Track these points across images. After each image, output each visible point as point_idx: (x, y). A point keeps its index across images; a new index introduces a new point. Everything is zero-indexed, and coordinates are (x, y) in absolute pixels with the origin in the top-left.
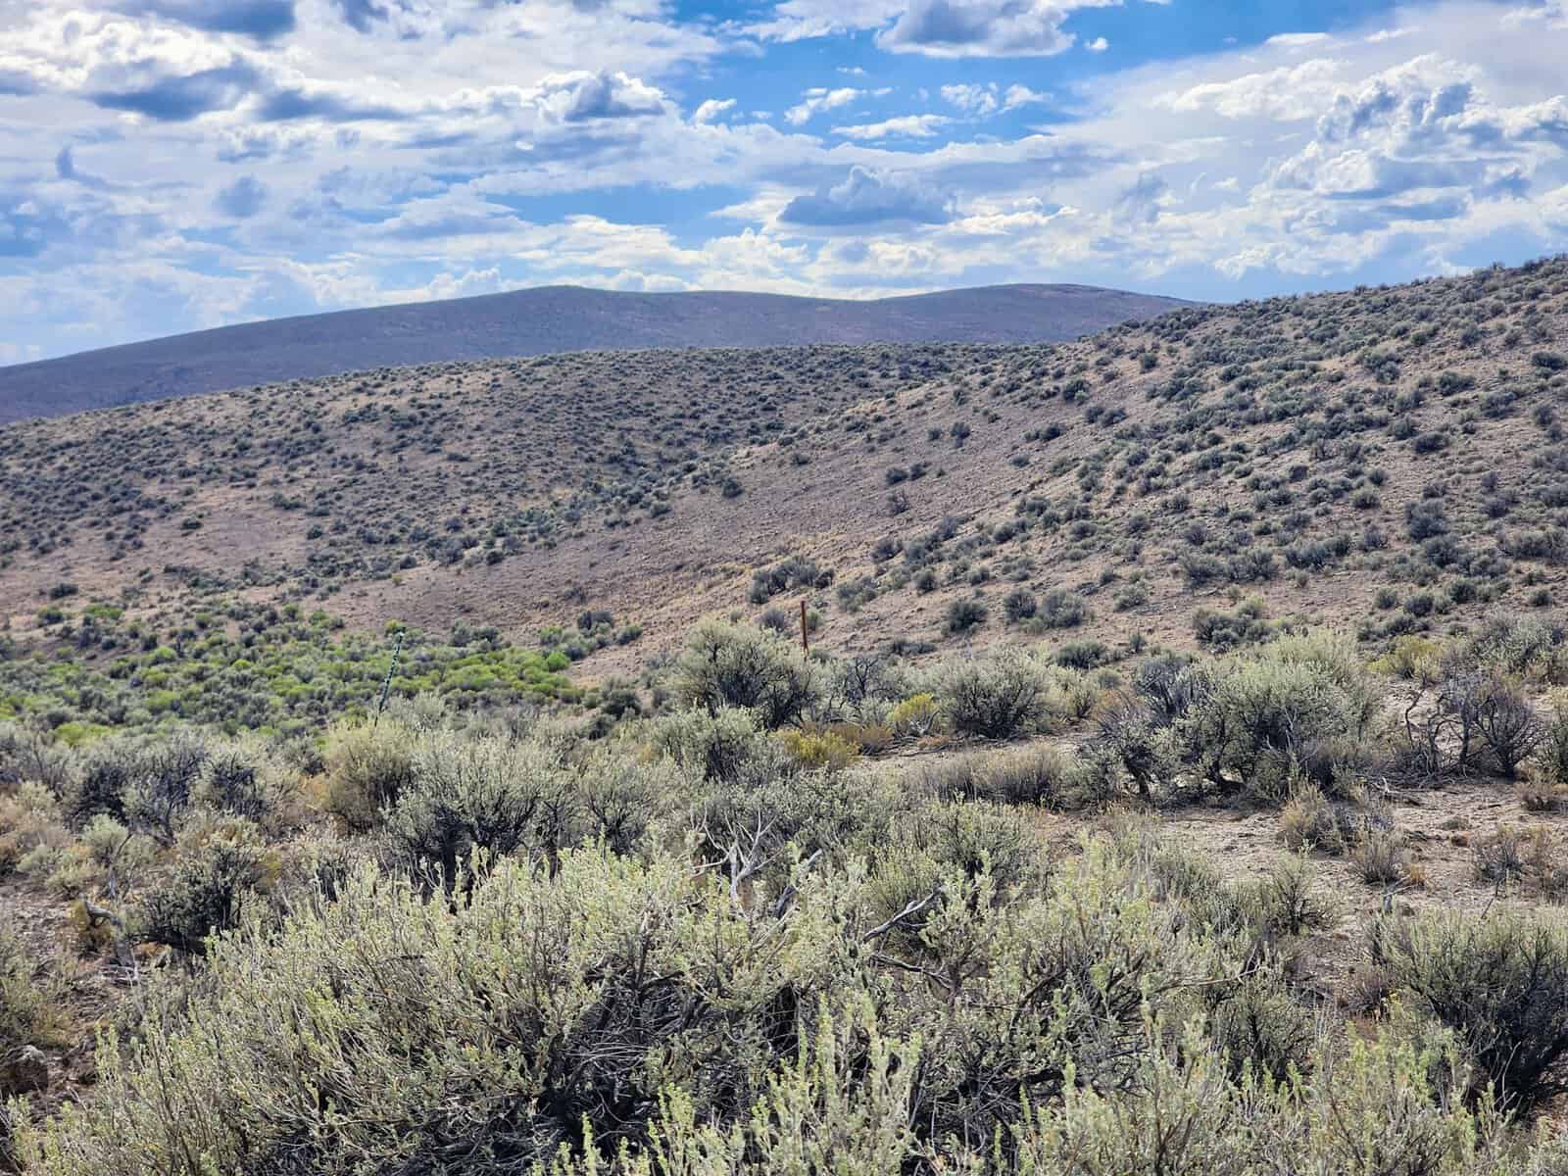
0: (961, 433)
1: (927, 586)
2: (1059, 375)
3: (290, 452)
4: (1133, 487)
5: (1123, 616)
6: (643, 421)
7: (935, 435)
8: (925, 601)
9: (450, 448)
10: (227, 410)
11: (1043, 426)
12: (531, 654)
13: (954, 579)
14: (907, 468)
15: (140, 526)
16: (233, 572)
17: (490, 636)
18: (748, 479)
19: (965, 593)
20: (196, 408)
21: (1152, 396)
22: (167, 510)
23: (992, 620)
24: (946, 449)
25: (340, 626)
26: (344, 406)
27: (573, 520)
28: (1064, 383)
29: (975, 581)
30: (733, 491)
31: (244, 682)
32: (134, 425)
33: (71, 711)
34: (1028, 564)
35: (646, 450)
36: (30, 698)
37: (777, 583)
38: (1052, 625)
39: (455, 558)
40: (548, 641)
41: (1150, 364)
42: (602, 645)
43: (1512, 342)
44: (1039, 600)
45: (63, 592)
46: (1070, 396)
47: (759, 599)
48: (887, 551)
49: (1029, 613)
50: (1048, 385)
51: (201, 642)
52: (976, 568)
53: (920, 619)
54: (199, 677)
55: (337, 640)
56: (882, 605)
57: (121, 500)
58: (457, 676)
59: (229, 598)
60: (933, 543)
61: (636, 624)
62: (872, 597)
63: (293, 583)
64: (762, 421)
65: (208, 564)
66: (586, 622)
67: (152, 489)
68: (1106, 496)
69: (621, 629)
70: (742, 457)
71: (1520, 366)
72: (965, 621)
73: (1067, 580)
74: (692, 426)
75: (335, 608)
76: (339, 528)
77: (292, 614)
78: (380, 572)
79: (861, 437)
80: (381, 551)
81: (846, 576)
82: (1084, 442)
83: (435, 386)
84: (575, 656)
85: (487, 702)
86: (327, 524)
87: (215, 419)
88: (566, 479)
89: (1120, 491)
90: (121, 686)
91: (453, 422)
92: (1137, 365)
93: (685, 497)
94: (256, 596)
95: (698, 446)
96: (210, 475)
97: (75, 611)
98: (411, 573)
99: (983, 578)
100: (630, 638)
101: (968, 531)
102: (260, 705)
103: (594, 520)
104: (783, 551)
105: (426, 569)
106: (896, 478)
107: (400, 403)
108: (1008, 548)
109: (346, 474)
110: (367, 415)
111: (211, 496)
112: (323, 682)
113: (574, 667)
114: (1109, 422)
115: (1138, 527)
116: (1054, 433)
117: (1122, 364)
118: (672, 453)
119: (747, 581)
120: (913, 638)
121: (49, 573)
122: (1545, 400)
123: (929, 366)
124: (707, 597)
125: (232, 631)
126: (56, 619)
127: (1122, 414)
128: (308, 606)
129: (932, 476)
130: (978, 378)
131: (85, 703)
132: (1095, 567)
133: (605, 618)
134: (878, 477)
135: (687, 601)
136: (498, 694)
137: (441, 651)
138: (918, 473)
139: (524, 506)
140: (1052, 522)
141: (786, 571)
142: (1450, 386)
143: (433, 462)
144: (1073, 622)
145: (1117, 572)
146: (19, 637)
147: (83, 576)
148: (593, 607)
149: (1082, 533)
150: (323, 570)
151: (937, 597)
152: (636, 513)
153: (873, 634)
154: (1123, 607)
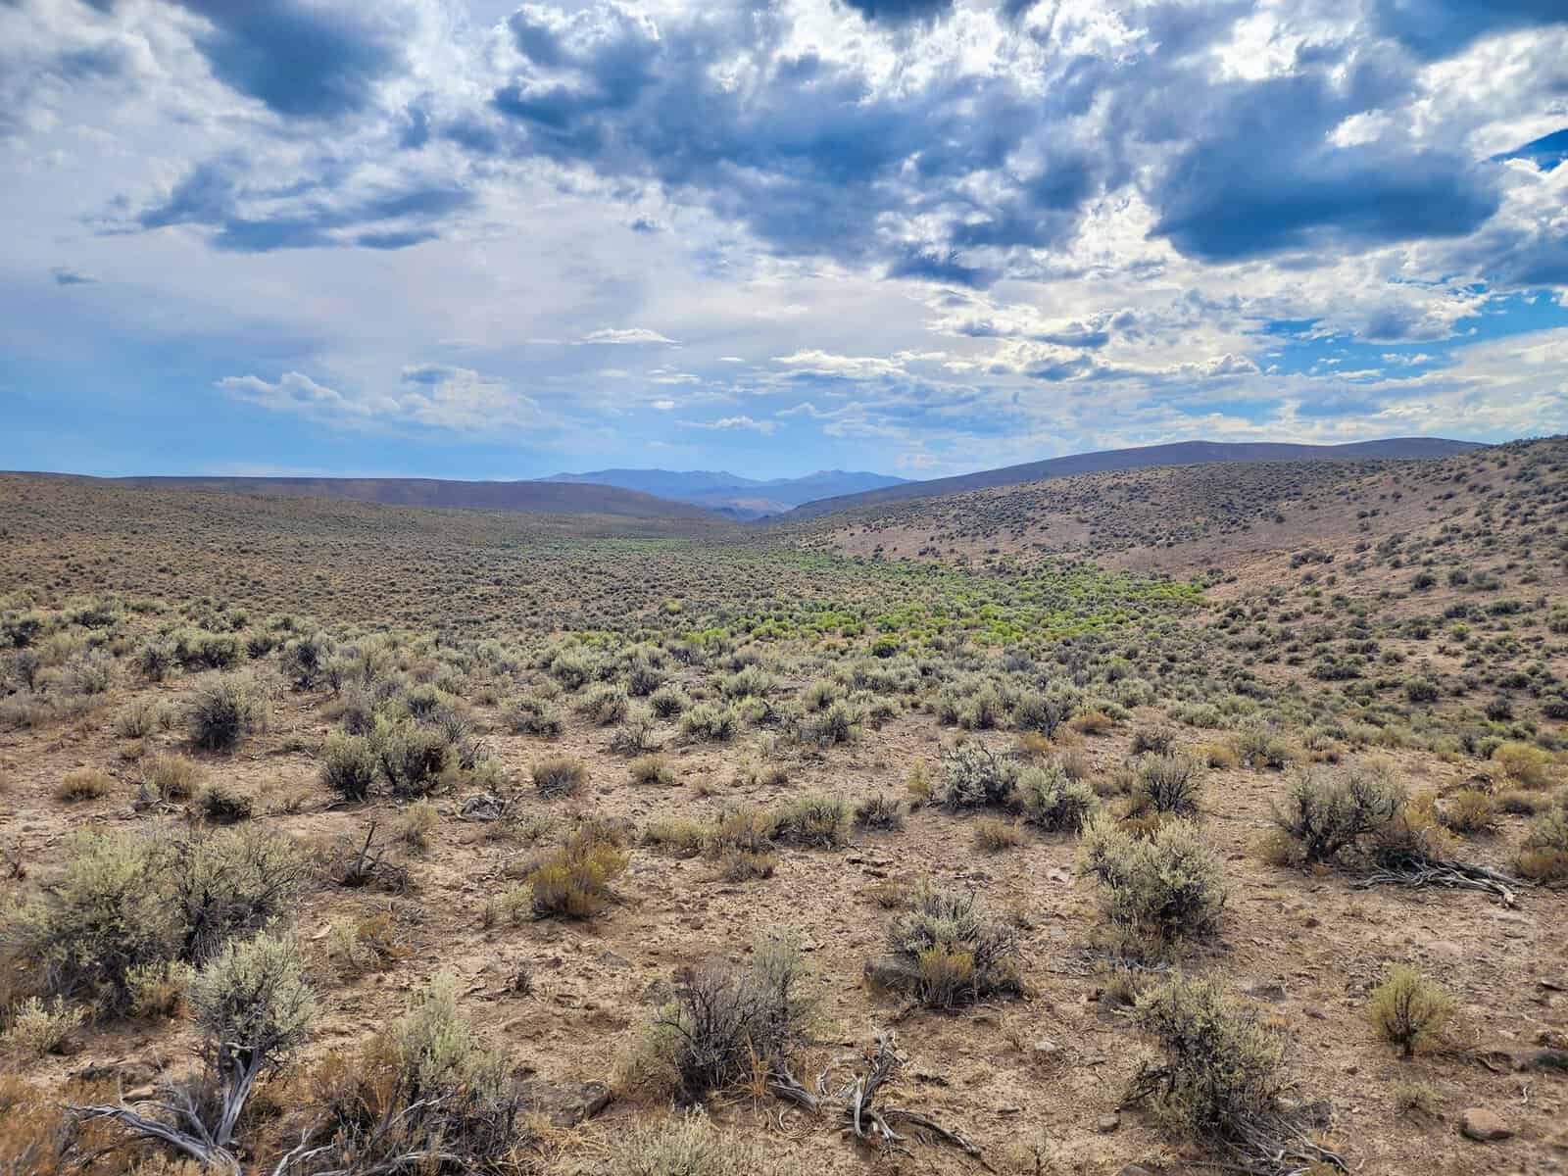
0: (1397, 496)
1: (1397, 565)
2: (1451, 470)
3: (1085, 501)
4: (1515, 520)
5: (1525, 587)
6: (1237, 491)
7: (1383, 497)
8: (1396, 572)
9: (1151, 500)
10: (1062, 484)
11: (1444, 493)
12: (1185, 585)
13: (1412, 562)
14: (1369, 511)
15: (1024, 528)
16: (1059, 547)
17: (1167, 576)
18: (1288, 515)
19: (1420, 570)
20: (1048, 483)
21: (1507, 478)
22: (1035, 522)
23: (1440, 584)
24: (1389, 502)
25: (1101, 569)
27: (1205, 530)
28: (1454, 474)
29: (1425, 564)
30: (1280, 520)
33: (989, 599)
34: (1457, 557)
36: (974, 593)
37: (1304, 560)
38: (1479, 589)
39: (1153, 544)
40: (1193, 580)
41: (1504, 465)
42: (1218, 582)
44: (1469, 576)
46: (1458, 479)
47: (1295, 567)
49: (1465, 582)
50: (1444, 474)
52: (1425, 557)
53: (1394, 582)
56: (1370, 573)
57: (1018, 518)
59: (1056, 556)
60: (1392, 545)
61: (1234, 574)
62: (1363, 569)
64: (1292, 492)
66: (1211, 573)
67: (1030, 514)
68: (1499, 525)
69: (1227, 576)
70: (1283, 506)
72: (1424, 584)
73: (1485, 566)
74: (1260, 493)
75: (1100, 562)
76: (1103, 531)
77: (1082, 564)
78: (1120, 548)
79: (1344, 498)
80: (1120, 541)
83: (1146, 475)
84: (1206, 586)
85: (1166, 606)
86: (1098, 529)
87: (1056, 488)
88: (1202, 514)
89: (1508, 522)
90: (1011, 589)
91: (1154, 490)
92: (1496, 464)
93: (1257, 522)
94: (1067, 556)
95: (1262, 502)
96: (1053, 509)
97: (997, 559)
98: (1132, 550)
99: (1430, 563)
100: (1231, 580)
103: (1215, 530)
104: (1306, 546)
105: (1140, 548)
106: (1363, 516)
107: (1131, 482)
108: (1442, 548)
109: (1108, 509)
110: (1117, 487)
111: (1053, 517)
113: (1206, 591)
114: (1483, 490)
115: (1526, 540)
117: (1486, 465)
118: (1249, 504)
120: (1393, 590)
121: (989, 545)
124: (1267, 565)
125: (1057, 569)
126: (989, 561)
127: (1490, 487)
128: (1089, 561)
129: (1381, 515)
130: (1405, 472)
131: (995, 596)
132: (1502, 561)
133: (1219, 571)
134: (1353, 515)
135: (1259, 566)
136: (1171, 602)
137: (1145, 582)
138: (1374, 514)
139: (1184, 524)
140: (1466, 536)
141: (1308, 555)
143: (1146, 505)
144: (1494, 588)
145: (1518, 562)
146: (975, 568)
147: (1001, 546)
148: (1213, 566)
149: (1489, 543)
150: (1096, 547)
151: (1403, 571)
152: (1234, 528)
153: (1368, 588)
154: (1524, 582)
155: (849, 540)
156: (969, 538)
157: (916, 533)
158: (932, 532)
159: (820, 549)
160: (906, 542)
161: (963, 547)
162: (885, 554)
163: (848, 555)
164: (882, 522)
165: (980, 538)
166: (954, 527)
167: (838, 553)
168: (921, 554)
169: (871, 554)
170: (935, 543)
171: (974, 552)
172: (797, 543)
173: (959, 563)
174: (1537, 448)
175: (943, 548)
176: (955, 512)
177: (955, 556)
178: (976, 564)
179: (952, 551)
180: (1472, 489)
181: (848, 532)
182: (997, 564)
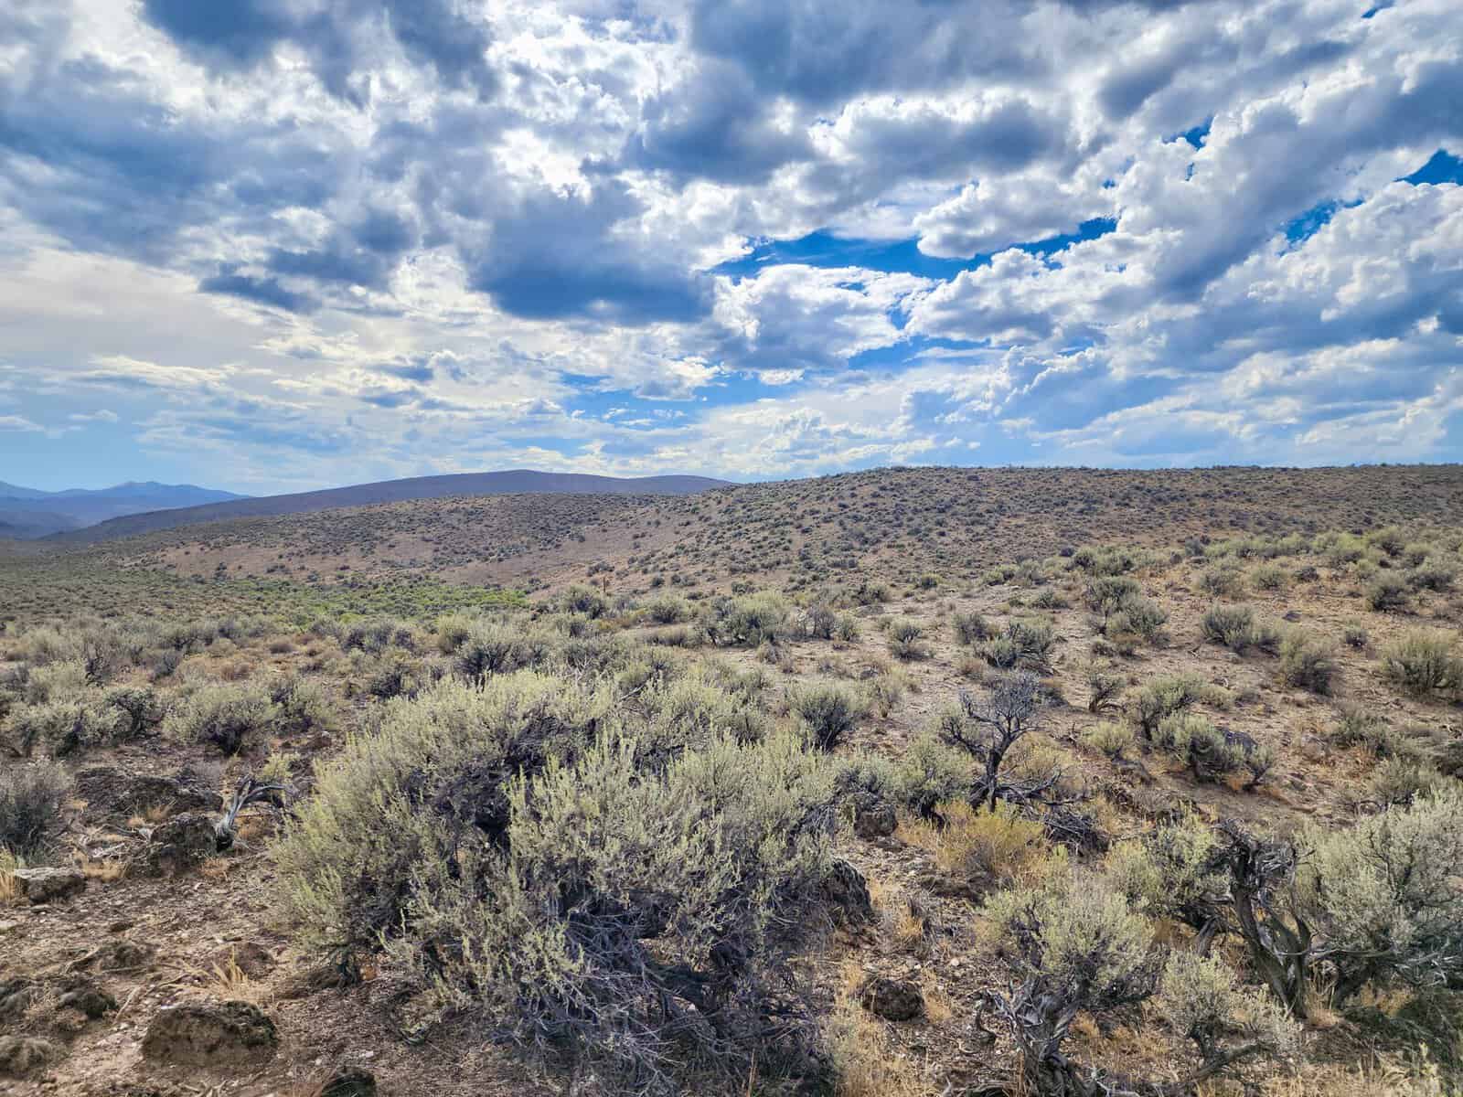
0: (658, 523)
2: (690, 505)
3: (429, 522)
5: (709, 583)
6: (553, 516)
7: (649, 523)
9: (486, 522)
10: (406, 507)
11: (685, 521)
12: (512, 592)
14: (640, 534)
15: (373, 546)
16: (406, 563)
17: (498, 586)
18: (587, 536)
20: (395, 506)
21: (720, 512)
22: (383, 540)
23: (666, 583)
24: (653, 527)
25: (444, 582)
26: (448, 507)
27: (528, 547)
28: (692, 508)
29: (661, 571)
30: (582, 540)
31: (409, 600)
32: (372, 511)
34: (678, 565)
35: (554, 526)
37: (596, 570)
38: (686, 586)
39: (487, 559)
40: (518, 588)
41: (719, 502)
42: (536, 589)
43: (832, 499)
44: (682, 577)
45: (344, 568)
46: (694, 512)
47: (590, 575)
48: (632, 561)
49: (679, 582)
50: (687, 508)
51: (394, 586)
52: (661, 566)
53: (642, 583)
54: (393, 598)
55: (443, 586)
56: (631, 577)
57: (366, 537)
58: (486, 600)
59: (405, 572)
60: (648, 558)
61: (549, 582)
62: (627, 575)
63: (428, 567)
64: (591, 518)
65: (399, 560)
66: (532, 582)
67: (378, 533)
69: (543, 584)
70: (585, 529)
71: (834, 506)
72: (657, 584)
74: (569, 518)
75: (442, 576)
76: (445, 548)
77: (427, 577)
78: (459, 564)
79: (625, 523)
80: (460, 557)
81: (619, 568)
82: (697, 527)
83: (481, 501)
84: (527, 593)
86: (441, 547)
87: (402, 510)
88: (526, 533)
91: (487, 514)
92: (715, 502)
93: (566, 542)
94: (416, 571)
95: (571, 525)
96: (399, 529)
97: (349, 575)
98: (470, 564)
99: (663, 570)
100: (546, 587)
101: (659, 555)
102: (415, 608)
103: (535, 548)
104: (598, 559)
105: (476, 562)
106: (636, 537)
107: (468, 507)
109: (449, 530)
110: (456, 510)
111: (398, 536)
112: (438, 601)
113: (527, 596)
114: (705, 520)
115: (714, 555)
116: (688, 523)
117: (710, 502)
118: (561, 527)
119: (586, 569)
120: (640, 588)
121: (340, 561)
122: (842, 517)
123: (648, 501)
124: (572, 574)
125: (405, 583)
126: (341, 577)
127: (709, 518)
128: (433, 575)
129: (647, 537)
130: (664, 505)
131: (352, 606)
132: (700, 567)
133: (538, 580)
134: (630, 537)
135: (566, 575)
137: (479, 590)
139: (510, 542)
141: (599, 566)
142: (813, 512)
143: (479, 527)
144: (693, 585)
145: (707, 568)
146: (328, 583)
147: (353, 563)
148: (533, 576)
150: (439, 563)
152: (549, 546)
153: (627, 588)
154: (709, 580)
155: (183, 558)
156: (319, 556)
157: (262, 551)
158: (280, 550)
160: (250, 560)
161: (313, 564)
162: (230, 570)
163: (185, 574)
164: (221, 540)
165: (329, 555)
166: (304, 545)
167: (173, 572)
168: (270, 571)
169: (212, 572)
170: (283, 561)
171: (326, 567)
173: (310, 579)
174: (738, 492)
175: (293, 565)
176: (301, 531)
177: (305, 574)
178: (329, 580)
179: (303, 568)
180: (700, 519)
181: (182, 551)
182: (349, 580)
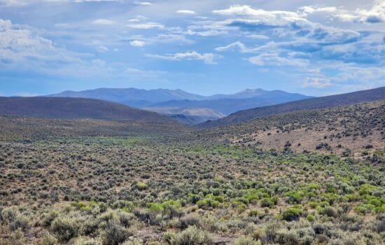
33: (365, 181)
36: (355, 176)
45: (368, 147)
97: (372, 152)
121: (365, 142)
126: (366, 154)
131: (370, 178)
146: (356, 158)
155: (266, 138)
156: (351, 138)
157: (314, 133)
158: (325, 132)
159: (246, 144)
160: (306, 140)
161: (347, 143)
162: (293, 147)
163: (266, 148)
164: (290, 125)
165: (359, 137)
166: (341, 129)
167: (259, 147)
168: (318, 148)
169: (282, 148)
170: (327, 141)
171: (356, 147)
172: (231, 140)
173: (344, 154)
175: (333, 144)
176: (340, 119)
177: (341, 150)
178: (357, 156)
179: (340, 146)
181: (266, 133)
182: (372, 156)
